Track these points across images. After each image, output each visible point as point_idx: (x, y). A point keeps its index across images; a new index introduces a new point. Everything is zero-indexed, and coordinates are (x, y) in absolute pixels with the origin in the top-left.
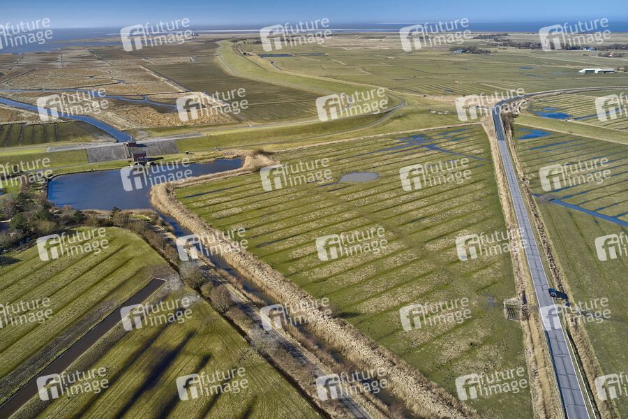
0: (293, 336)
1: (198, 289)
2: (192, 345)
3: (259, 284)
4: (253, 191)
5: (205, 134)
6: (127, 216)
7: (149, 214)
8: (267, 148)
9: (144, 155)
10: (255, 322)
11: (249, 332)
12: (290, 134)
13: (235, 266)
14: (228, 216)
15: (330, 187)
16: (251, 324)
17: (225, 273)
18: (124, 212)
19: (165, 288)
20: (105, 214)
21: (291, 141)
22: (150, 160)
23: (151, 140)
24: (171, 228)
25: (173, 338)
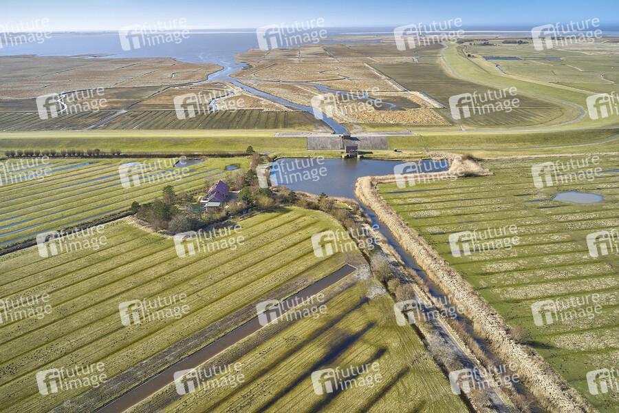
0: (472, 352)
1: (385, 283)
2: (370, 335)
3: (446, 291)
4: (455, 196)
5: (415, 134)
6: (332, 203)
7: (351, 204)
8: (476, 154)
9: (356, 148)
10: (435, 327)
11: (428, 336)
12: (505, 142)
13: (424, 268)
14: (425, 218)
15: (541, 204)
16: (431, 328)
17: (414, 273)
18: (330, 198)
19: (355, 275)
20: (313, 198)
21: (505, 150)
22: (361, 153)
23: (364, 135)
24: (370, 220)
25: (355, 323)
